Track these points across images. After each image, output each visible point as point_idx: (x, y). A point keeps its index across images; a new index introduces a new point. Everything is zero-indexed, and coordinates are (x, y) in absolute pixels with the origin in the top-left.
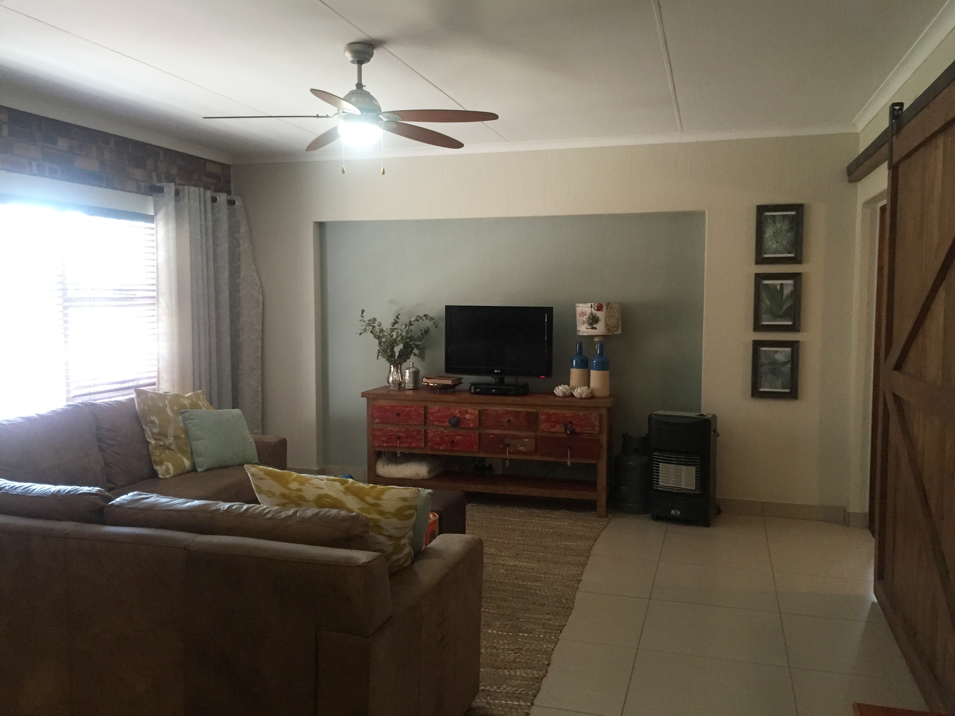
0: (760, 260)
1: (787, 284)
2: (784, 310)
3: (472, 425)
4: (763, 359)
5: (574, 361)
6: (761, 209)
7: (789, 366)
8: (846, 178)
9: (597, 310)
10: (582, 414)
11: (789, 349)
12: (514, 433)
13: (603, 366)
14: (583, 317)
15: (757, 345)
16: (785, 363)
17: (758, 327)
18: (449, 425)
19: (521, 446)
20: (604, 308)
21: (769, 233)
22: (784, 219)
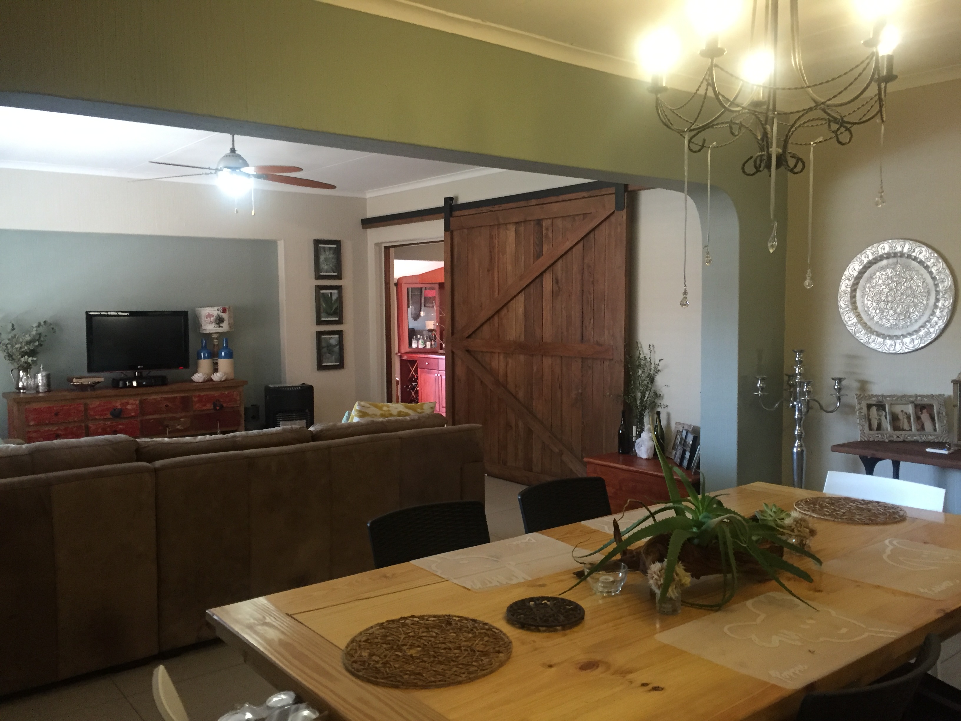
0: (318, 277)
1: (334, 293)
2: (333, 310)
3: (133, 414)
4: (324, 344)
5: (202, 354)
6: (317, 242)
7: (338, 347)
8: (361, 226)
9: (223, 313)
10: (226, 393)
11: (337, 336)
12: (171, 415)
13: (229, 355)
14: (210, 319)
15: (319, 334)
16: (336, 345)
17: (319, 322)
18: (111, 417)
19: (178, 425)
20: (227, 310)
21: (322, 258)
22: (330, 250)
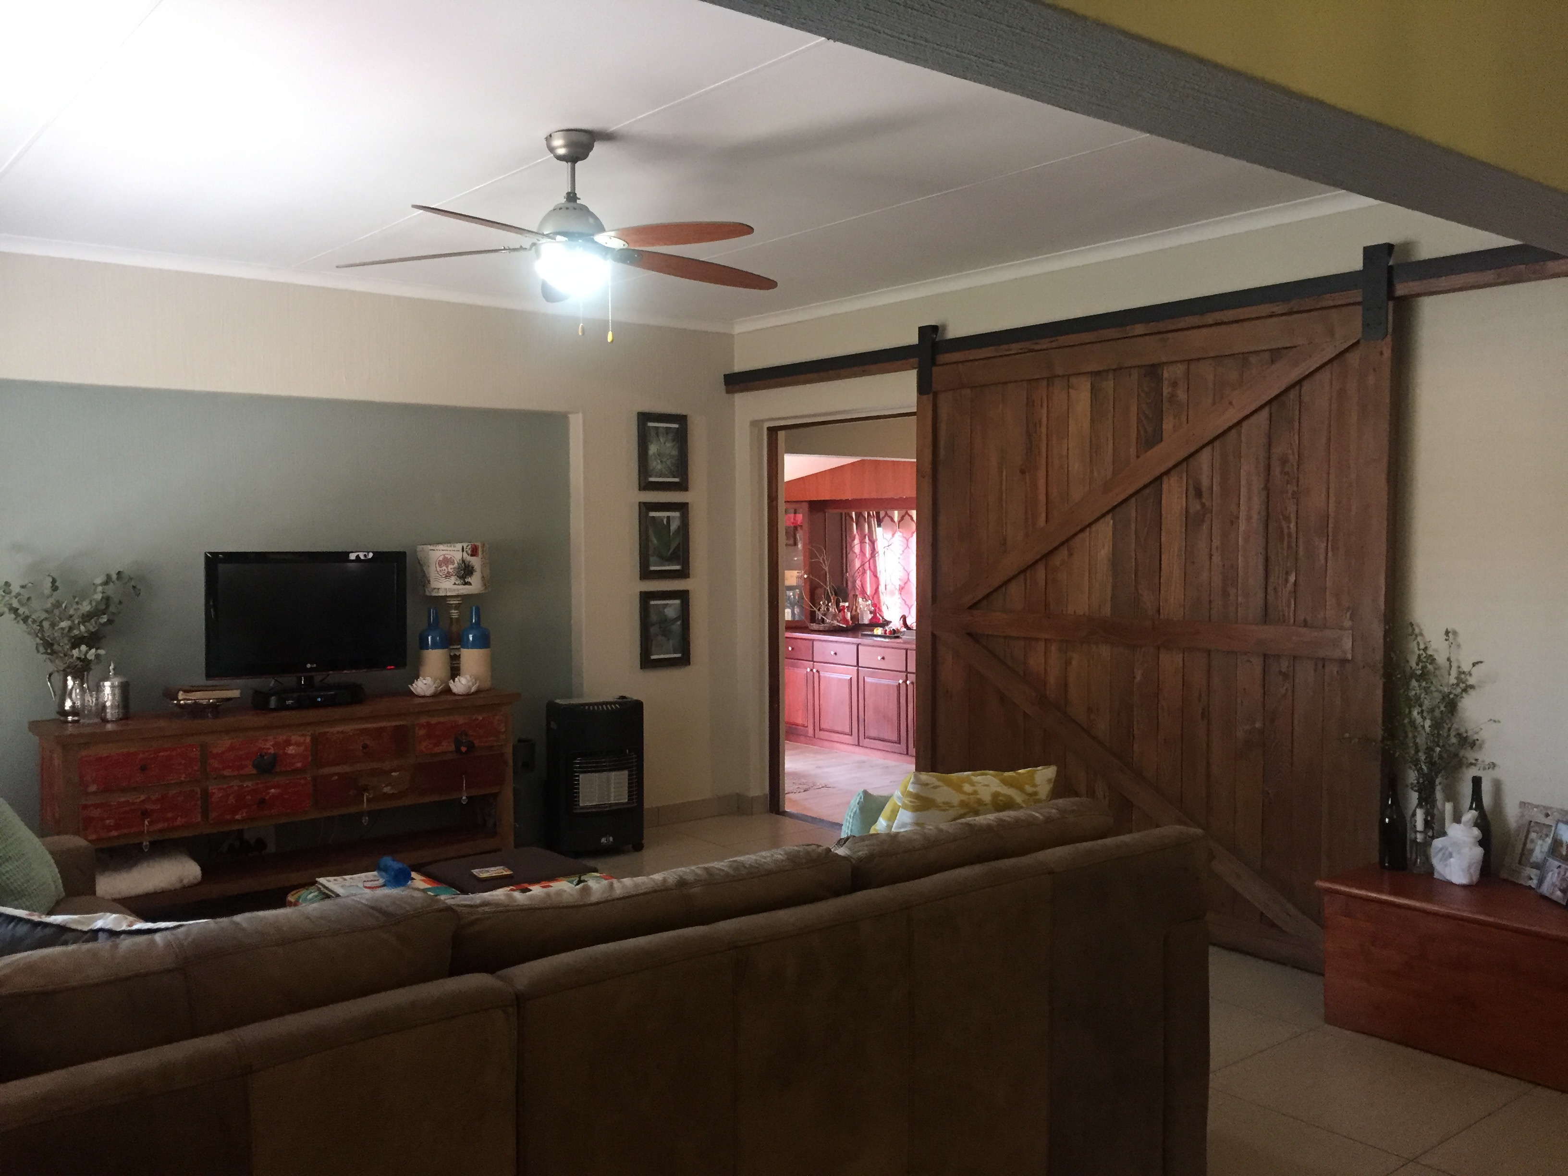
0: (645, 486)
1: (673, 517)
2: (671, 550)
3: (299, 765)
4: (654, 617)
5: (430, 638)
6: (644, 418)
7: (679, 623)
8: (724, 387)
9: (472, 555)
10: (480, 718)
11: (677, 602)
12: (375, 765)
13: (483, 641)
14: (447, 567)
15: (646, 597)
16: (676, 620)
17: (646, 574)
18: (255, 772)
19: (387, 786)
20: (480, 550)
21: (653, 449)
22: (667, 433)
